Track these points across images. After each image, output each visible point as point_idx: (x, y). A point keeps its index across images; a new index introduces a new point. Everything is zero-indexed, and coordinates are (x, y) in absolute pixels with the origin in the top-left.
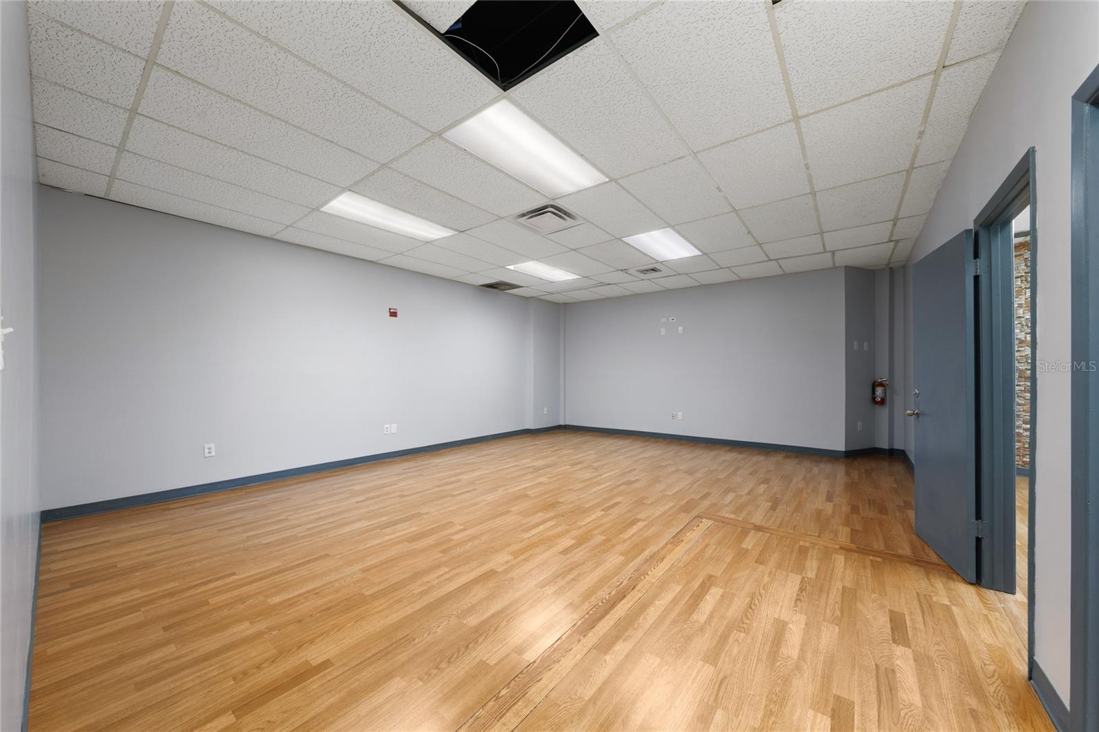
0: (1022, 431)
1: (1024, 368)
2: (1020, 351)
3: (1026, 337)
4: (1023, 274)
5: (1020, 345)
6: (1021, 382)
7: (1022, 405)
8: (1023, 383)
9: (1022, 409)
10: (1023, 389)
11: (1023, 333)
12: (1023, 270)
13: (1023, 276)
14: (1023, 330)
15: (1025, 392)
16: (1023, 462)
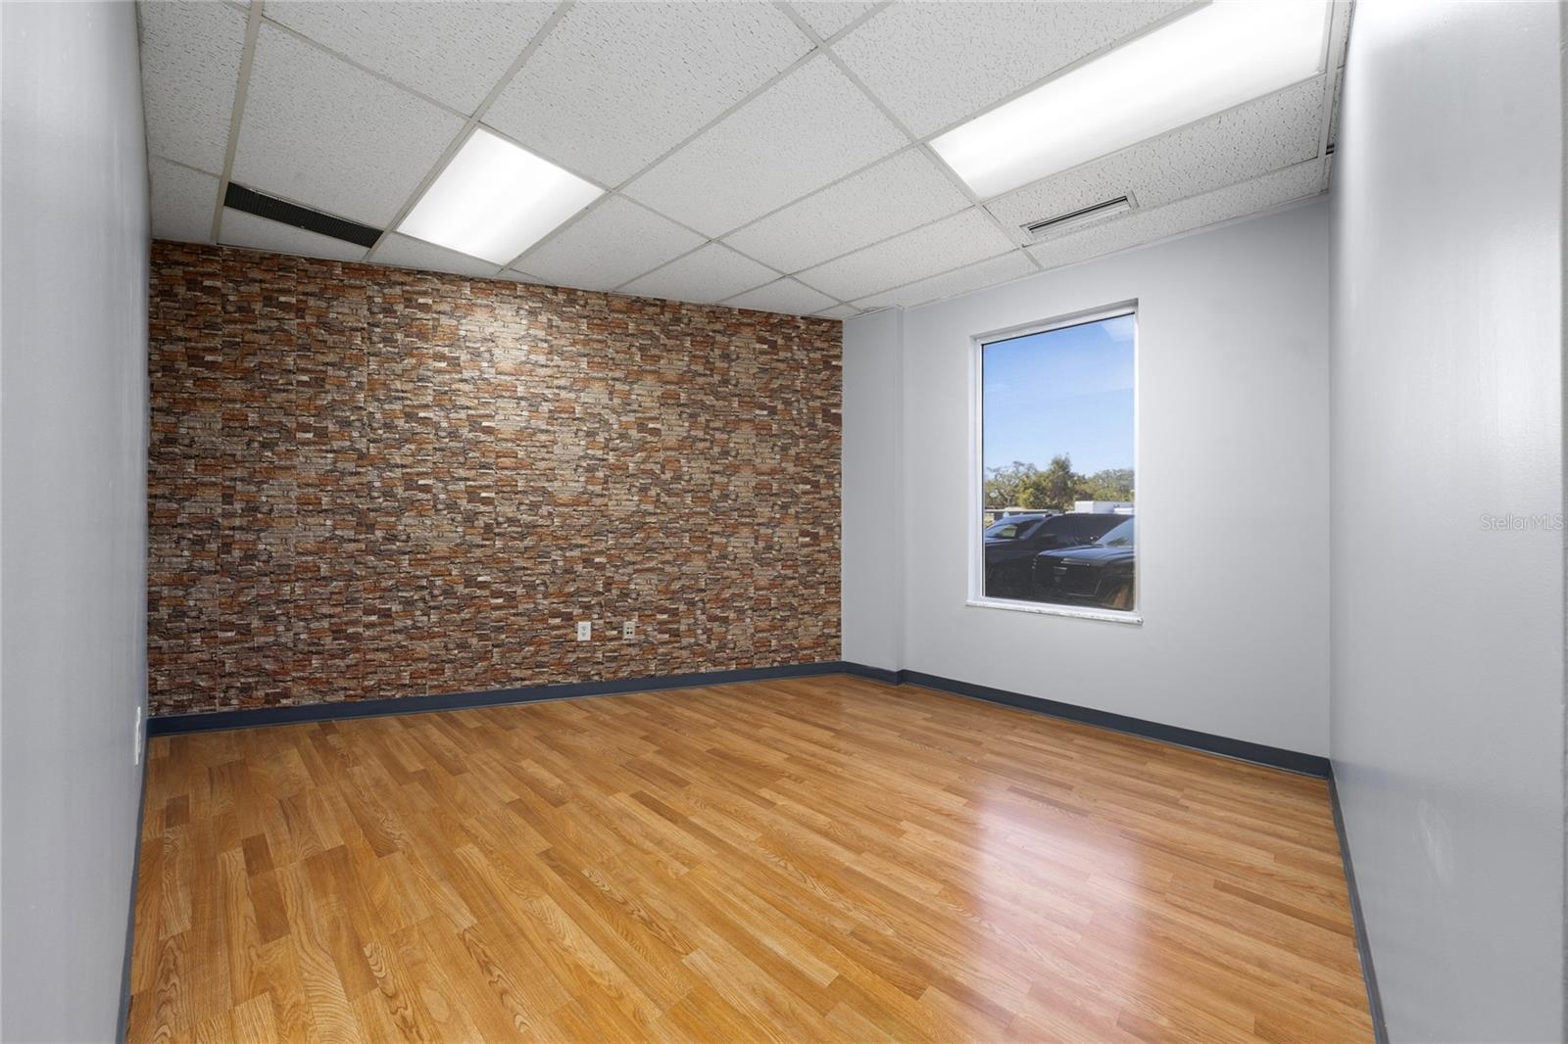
0: (361, 630)
1: (365, 507)
2: (359, 473)
3: (368, 449)
4: (365, 325)
5: (360, 462)
6: (360, 534)
7: (363, 578)
8: (363, 536)
9: (361, 588)
10: (364, 547)
11: (364, 440)
12: (364, 316)
13: (364, 329)
14: (364, 433)
15: (368, 554)
16: (363, 689)
